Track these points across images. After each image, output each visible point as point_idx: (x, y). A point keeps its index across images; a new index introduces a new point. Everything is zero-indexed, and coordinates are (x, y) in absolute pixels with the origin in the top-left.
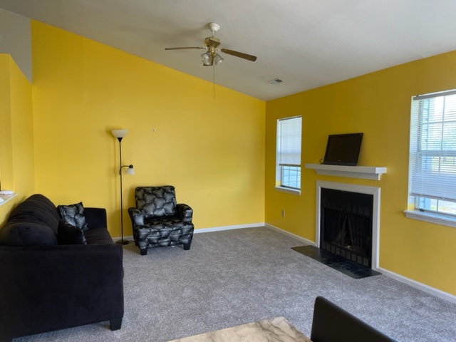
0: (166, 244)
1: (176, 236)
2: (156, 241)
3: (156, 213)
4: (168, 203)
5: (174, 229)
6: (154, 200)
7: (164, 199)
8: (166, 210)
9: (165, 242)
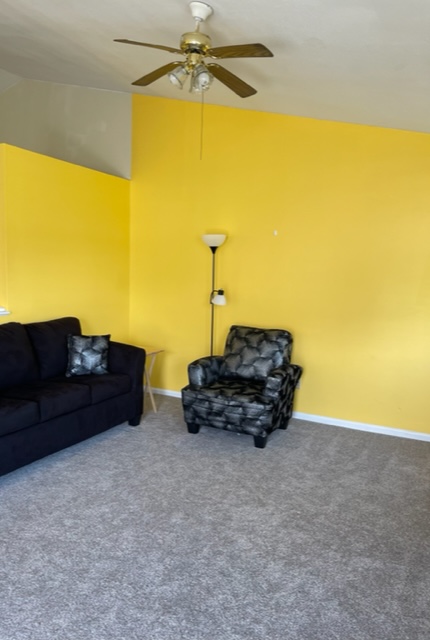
0: (221, 425)
1: (236, 415)
2: (204, 416)
3: (239, 372)
4: (264, 359)
5: (232, 403)
6: (241, 350)
7: (259, 350)
8: (256, 370)
9: (219, 421)
